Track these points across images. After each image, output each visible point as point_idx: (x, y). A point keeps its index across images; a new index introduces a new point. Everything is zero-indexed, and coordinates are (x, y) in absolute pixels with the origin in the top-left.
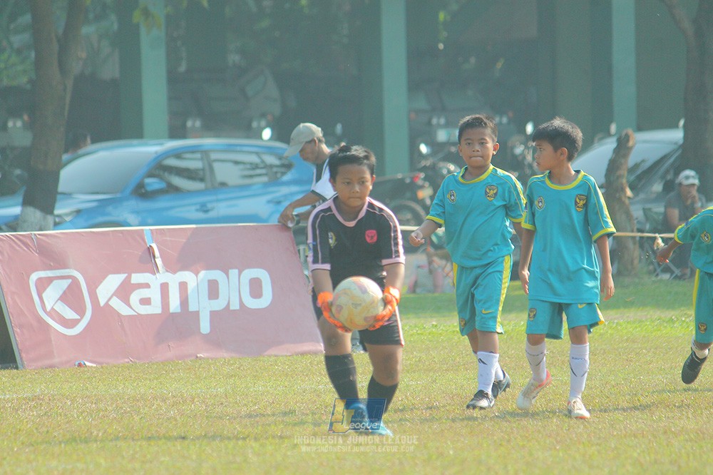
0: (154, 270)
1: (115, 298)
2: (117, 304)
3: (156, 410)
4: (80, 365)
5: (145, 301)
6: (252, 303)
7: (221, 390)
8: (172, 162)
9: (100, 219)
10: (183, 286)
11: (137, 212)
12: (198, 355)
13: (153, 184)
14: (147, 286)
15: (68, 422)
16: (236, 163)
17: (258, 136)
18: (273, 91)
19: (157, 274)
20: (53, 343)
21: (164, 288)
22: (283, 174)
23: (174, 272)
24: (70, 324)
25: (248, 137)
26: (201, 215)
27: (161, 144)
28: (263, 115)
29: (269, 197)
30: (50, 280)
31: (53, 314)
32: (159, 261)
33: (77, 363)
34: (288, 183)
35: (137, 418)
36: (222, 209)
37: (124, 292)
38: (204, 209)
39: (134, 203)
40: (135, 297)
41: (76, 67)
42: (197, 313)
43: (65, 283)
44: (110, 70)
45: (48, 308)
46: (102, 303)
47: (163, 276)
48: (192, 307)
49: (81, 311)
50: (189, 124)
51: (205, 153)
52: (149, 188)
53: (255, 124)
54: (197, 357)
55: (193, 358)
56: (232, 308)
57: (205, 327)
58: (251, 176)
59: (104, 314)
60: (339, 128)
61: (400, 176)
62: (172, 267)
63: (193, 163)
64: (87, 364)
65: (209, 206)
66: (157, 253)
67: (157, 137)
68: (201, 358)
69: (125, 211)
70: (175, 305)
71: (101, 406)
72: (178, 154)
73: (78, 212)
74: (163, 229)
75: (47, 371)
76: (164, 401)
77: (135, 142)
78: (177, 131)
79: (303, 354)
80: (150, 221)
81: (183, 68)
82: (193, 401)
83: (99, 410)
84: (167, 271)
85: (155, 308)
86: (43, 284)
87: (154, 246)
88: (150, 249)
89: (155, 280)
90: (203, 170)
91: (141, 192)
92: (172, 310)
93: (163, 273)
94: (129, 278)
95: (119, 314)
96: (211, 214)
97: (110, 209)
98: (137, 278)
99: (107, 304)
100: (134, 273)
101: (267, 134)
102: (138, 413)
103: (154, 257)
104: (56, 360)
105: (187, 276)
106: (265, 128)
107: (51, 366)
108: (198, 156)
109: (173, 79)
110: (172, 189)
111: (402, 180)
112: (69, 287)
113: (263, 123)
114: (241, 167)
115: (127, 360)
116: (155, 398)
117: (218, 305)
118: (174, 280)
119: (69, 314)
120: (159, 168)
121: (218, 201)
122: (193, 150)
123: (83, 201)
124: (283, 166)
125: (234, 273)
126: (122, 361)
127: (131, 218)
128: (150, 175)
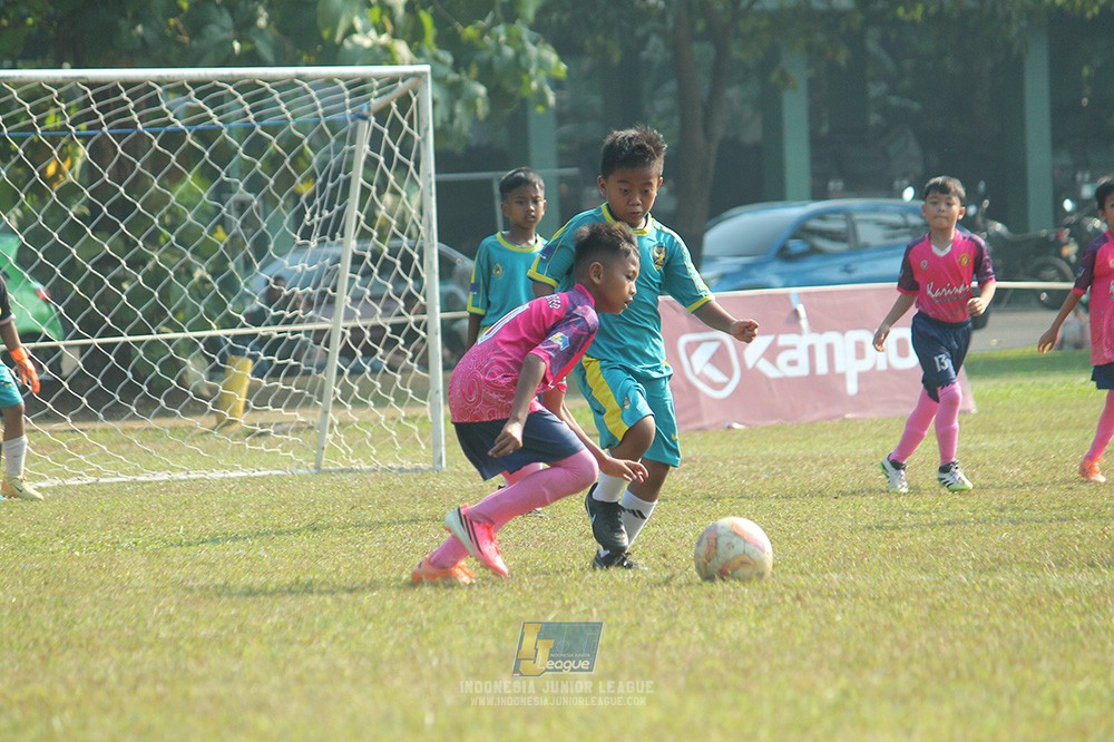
0: (799, 331)
1: (763, 359)
2: (765, 366)
3: (808, 471)
4: (730, 427)
5: (793, 363)
7: (871, 450)
8: (815, 224)
9: (744, 282)
10: (830, 348)
11: (781, 274)
12: (846, 416)
13: (796, 246)
14: (793, 347)
15: (721, 483)
16: (879, 223)
17: (900, 195)
18: (914, 149)
19: (803, 336)
20: (703, 406)
21: (811, 349)
24: (719, 386)
25: (890, 197)
26: (844, 276)
27: (804, 205)
28: (905, 175)
30: (698, 344)
31: (702, 377)
32: (804, 323)
33: (725, 426)
35: (788, 479)
36: (864, 269)
37: (772, 353)
38: (847, 269)
39: (777, 266)
40: (782, 358)
41: (719, 131)
42: (842, 376)
43: (714, 346)
44: (753, 134)
45: (697, 371)
46: (750, 365)
47: (809, 338)
48: (839, 368)
49: (729, 373)
50: (832, 185)
51: (847, 214)
52: (793, 251)
53: (897, 184)
54: (844, 419)
55: (841, 419)
56: (879, 368)
57: (852, 387)
58: (893, 237)
59: (751, 376)
60: (982, 186)
61: (1044, 232)
62: (818, 327)
63: (837, 225)
64: (738, 426)
65: (853, 267)
66: (803, 315)
67: (799, 199)
69: (769, 274)
70: (822, 368)
71: (753, 467)
72: (821, 216)
73: (723, 277)
75: (697, 434)
76: (815, 461)
77: (779, 204)
78: (819, 194)
80: (794, 282)
81: (824, 129)
82: (843, 461)
83: (751, 471)
84: (813, 331)
85: (802, 370)
86: (692, 348)
87: (800, 308)
88: (796, 312)
89: (801, 342)
90: (847, 230)
91: (784, 255)
92: (819, 373)
93: (809, 334)
94: (776, 340)
96: (856, 275)
97: (754, 272)
98: (784, 340)
99: (754, 367)
100: (782, 333)
101: (909, 193)
102: (789, 474)
103: (800, 319)
104: (705, 423)
105: (832, 337)
106: (906, 187)
107: (701, 429)
108: (840, 216)
109: (816, 141)
110: (814, 251)
111: (1047, 238)
112: (718, 350)
113: (905, 182)
114: (882, 227)
115: (775, 421)
116: (805, 459)
117: (866, 365)
118: (820, 341)
119: (718, 377)
120: (802, 230)
121: (862, 261)
122: (836, 211)
123: (728, 264)
126: (771, 423)
127: (775, 280)
128: (794, 237)
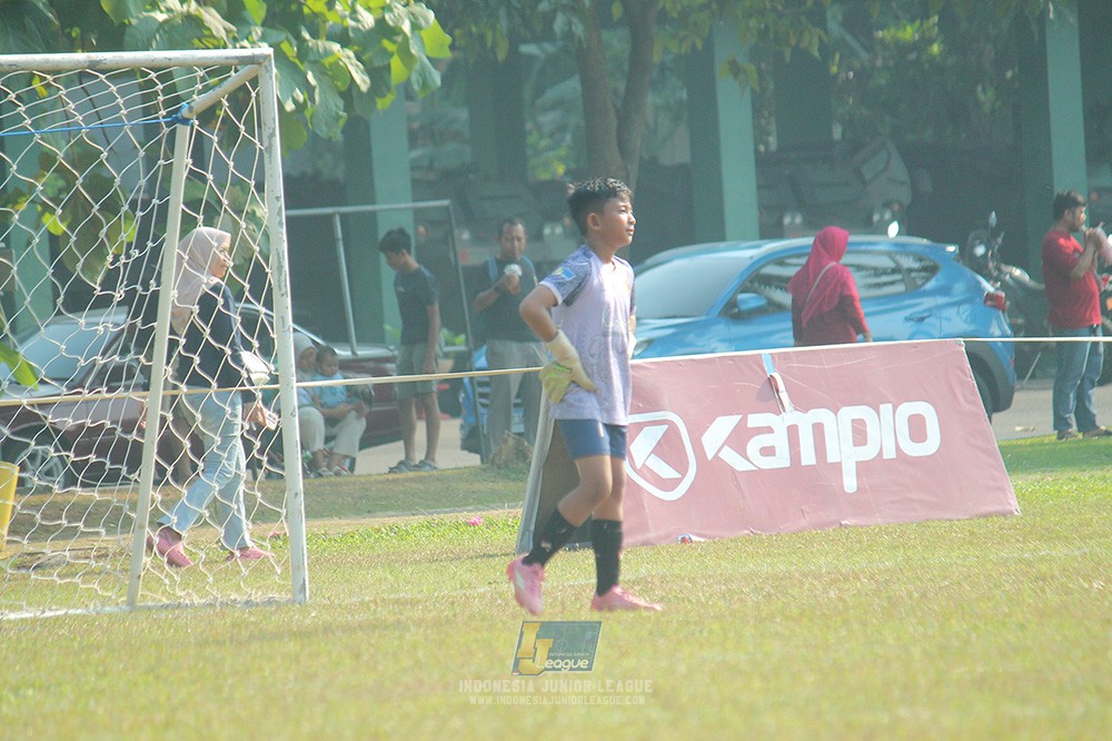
0: (778, 408)
1: (726, 447)
2: (730, 457)
4: (684, 540)
5: (768, 451)
6: (914, 450)
9: (680, 351)
10: (818, 429)
11: (728, 340)
12: (843, 523)
13: (749, 300)
14: (769, 430)
17: (886, 233)
19: (783, 414)
20: (647, 511)
21: (793, 432)
22: (928, 279)
23: (805, 410)
24: (669, 485)
25: (870, 233)
27: (759, 246)
28: (887, 205)
29: (908, 312)
30: (640, 427)
31: (645, 472)
32: (784, 396)
33: (680, 538)
34: (932, 293)
37: (739, 439)
39: (722, 328)
40: (753, 447)
42: (838, 467)
43: (660, 430)
45: (639, 466)
46: (710, 456)
47: (791, 416)
48: (832, 458)
49: (681, 466)
50: (787, 220)
52: (744, 307)
53: (876, 217)
54: (841, 525)
55: (838, 525)
56: (885, 457)
57: (850, 483)
58: (879, 285)
59: (712, 469)
62: (803, 405)
64: (694, 538)
66: (781, 386)
68: (846, 526)
69: (713, 340)
70: (808, 457)
72: (780, 261)
73: (650, 342)
74: (788, 353)
78: (772, 231)
79: (986, 516)
84: (796, 409)
85: (782, 460)
87: (777, 376)
88: (771, 380)
89: (779, 423)
91: (732, 313)
92: (805, 462)
93: (791, 412)
94: (744, 420)
95: (733, 470)
98: (755, 420)
99: (716, 456)
100: (751, 413)
101: (894, 229)
103: (778, 391)
104: (652, 535)
105: (822, 415)
106: (891, 221)
107: (646, 543)
109: (763, 161)
110: (773, 308)
112: (665, 434)
113: (888, 215)
114: (864, 273)
115: (746, 532)
117: (867, 453)
118: (805, 421)
119: (667, 472)
120: (755, 279)
123: (655, 327)
124: (924, 269)
125: (886, 408)
126: (740, 534)
128: (745, 289)
